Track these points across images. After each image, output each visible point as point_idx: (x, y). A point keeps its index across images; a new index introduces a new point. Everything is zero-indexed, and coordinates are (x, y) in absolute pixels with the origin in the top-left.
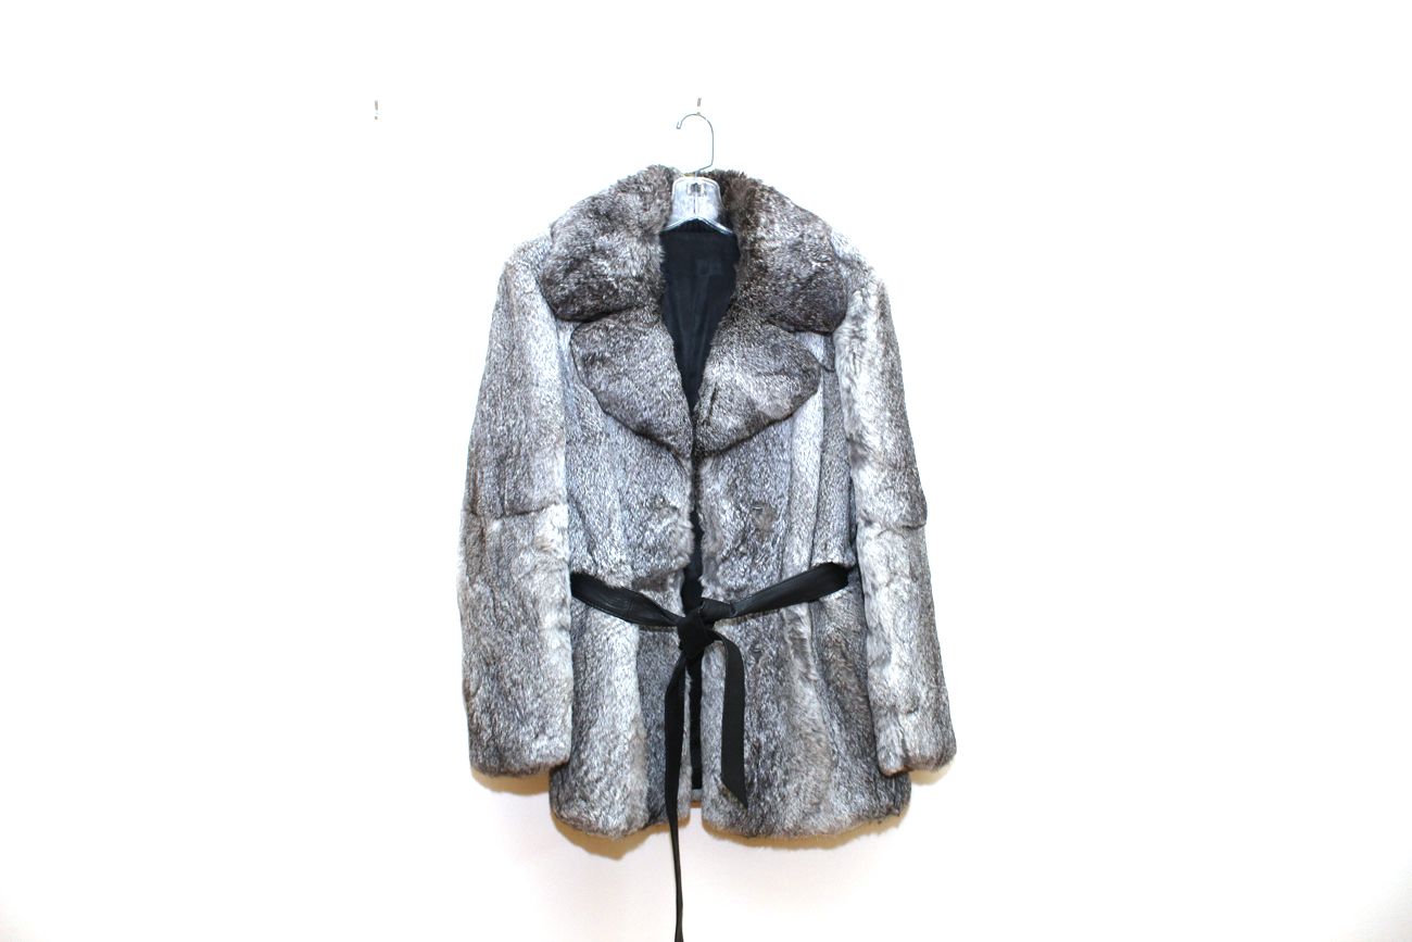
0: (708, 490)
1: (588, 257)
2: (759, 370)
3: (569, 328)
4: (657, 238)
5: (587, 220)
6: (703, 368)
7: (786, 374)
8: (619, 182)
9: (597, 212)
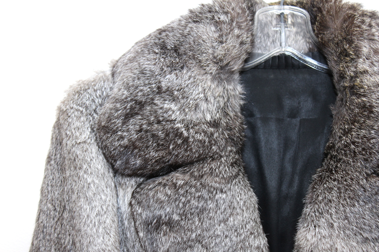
1: (153, 99)
2: (365, 235)
3: (131, 183)
4: (237, 76)
5: (152, 56)
6: (294, 231)
8: (191, 11)
9: (163, 47)
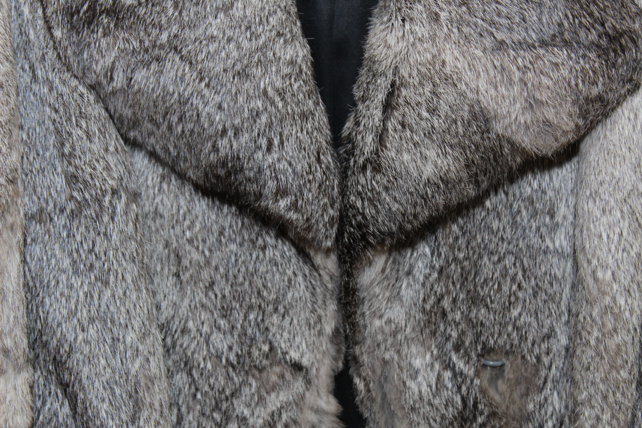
0: (377, 323)
7: (567, 44)
